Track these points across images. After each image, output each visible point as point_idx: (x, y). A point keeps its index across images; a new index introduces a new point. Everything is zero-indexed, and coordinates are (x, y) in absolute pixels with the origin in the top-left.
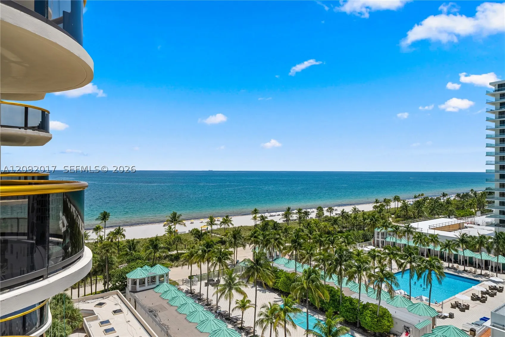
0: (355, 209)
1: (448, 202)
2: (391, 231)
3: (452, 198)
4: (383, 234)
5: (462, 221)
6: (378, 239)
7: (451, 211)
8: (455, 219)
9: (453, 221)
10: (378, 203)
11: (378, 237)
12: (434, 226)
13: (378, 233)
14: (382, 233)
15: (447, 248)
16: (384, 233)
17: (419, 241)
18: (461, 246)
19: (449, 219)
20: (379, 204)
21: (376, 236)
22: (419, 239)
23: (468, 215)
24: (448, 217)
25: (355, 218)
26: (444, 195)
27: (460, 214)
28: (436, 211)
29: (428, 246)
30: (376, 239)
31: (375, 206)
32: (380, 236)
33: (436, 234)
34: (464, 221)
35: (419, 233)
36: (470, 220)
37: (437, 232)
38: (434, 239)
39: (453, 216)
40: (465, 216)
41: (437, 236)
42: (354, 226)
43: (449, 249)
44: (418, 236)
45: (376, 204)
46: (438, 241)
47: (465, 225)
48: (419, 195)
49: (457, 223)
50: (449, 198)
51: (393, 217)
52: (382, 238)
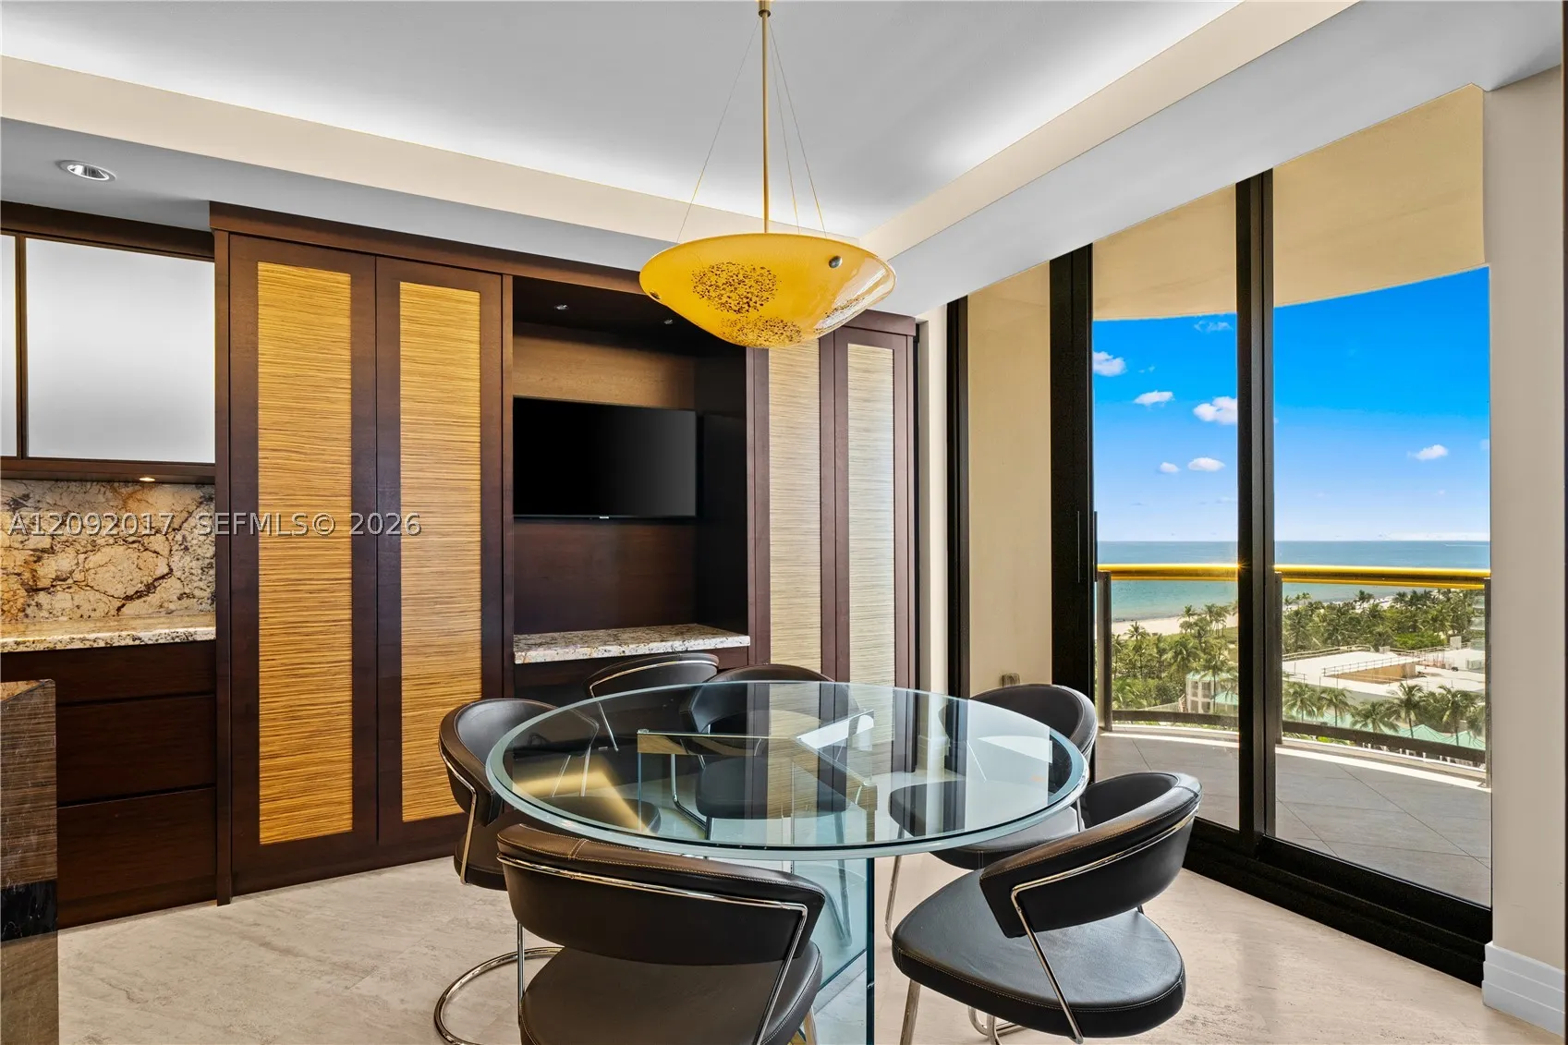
0: (1136, 629)
1: (1375, 614)
2: (1227, 680)
3: (1386, 606)
4: (1207, 686)
5: (1409, 660)
6: (1194, 699)
7: (1380, 634)
8: (1392, 655)
9: (1387, 658)
10: (1193, 615)
11: (1195, 695)
12: (1337, 669)
13: (1195, 685)
14: (1204, 684)
15: (1369, 721)
16: (1209, 683)
17: (1299, 703)
18: (1403, 715)
19: (1377, 654)
20: (1196, 617)
21: (1189, 690)
22: (1299, 699)
23: (1426, 646)
24: (1372, 649)
25: (1137, 649)
26: (1363, 597)
27: (1405, 643)
28: (1343, 634)
29: (1323, 716)
30: (1190, 698)
31: (1186, 622)
32: (1200, 691)
33: (1340, 687)
34: (1416, 660)
35: (1300, 685)
36: (1431, 656)
37: (1341, 684)
38: (1337, 700)
39: (1388, 647)
40: (1420, 648)
41: (1345, 692)
42: (1134, 667)
43: (1374, 723)
44: (1295, 693)
45: (1187, 619)
46: (1346, 704)
47: (1418, 669)
48: (1298, 598)
49: (1396, 663)
50: (1377, 605)
51: (1234, 649)
52: (1205, 696)
